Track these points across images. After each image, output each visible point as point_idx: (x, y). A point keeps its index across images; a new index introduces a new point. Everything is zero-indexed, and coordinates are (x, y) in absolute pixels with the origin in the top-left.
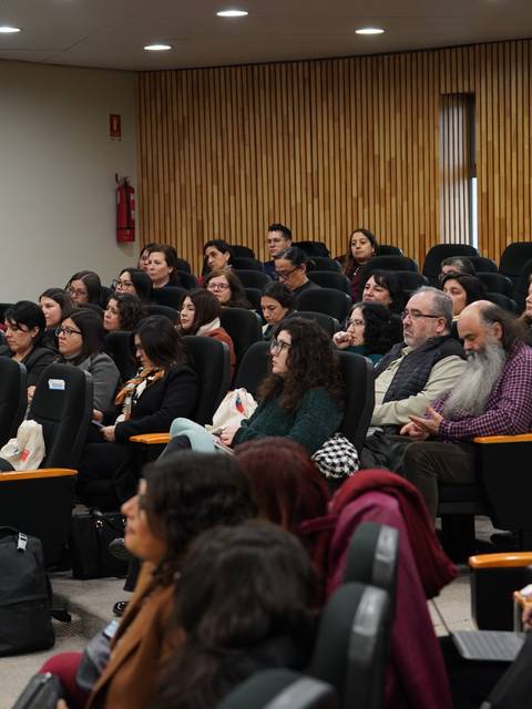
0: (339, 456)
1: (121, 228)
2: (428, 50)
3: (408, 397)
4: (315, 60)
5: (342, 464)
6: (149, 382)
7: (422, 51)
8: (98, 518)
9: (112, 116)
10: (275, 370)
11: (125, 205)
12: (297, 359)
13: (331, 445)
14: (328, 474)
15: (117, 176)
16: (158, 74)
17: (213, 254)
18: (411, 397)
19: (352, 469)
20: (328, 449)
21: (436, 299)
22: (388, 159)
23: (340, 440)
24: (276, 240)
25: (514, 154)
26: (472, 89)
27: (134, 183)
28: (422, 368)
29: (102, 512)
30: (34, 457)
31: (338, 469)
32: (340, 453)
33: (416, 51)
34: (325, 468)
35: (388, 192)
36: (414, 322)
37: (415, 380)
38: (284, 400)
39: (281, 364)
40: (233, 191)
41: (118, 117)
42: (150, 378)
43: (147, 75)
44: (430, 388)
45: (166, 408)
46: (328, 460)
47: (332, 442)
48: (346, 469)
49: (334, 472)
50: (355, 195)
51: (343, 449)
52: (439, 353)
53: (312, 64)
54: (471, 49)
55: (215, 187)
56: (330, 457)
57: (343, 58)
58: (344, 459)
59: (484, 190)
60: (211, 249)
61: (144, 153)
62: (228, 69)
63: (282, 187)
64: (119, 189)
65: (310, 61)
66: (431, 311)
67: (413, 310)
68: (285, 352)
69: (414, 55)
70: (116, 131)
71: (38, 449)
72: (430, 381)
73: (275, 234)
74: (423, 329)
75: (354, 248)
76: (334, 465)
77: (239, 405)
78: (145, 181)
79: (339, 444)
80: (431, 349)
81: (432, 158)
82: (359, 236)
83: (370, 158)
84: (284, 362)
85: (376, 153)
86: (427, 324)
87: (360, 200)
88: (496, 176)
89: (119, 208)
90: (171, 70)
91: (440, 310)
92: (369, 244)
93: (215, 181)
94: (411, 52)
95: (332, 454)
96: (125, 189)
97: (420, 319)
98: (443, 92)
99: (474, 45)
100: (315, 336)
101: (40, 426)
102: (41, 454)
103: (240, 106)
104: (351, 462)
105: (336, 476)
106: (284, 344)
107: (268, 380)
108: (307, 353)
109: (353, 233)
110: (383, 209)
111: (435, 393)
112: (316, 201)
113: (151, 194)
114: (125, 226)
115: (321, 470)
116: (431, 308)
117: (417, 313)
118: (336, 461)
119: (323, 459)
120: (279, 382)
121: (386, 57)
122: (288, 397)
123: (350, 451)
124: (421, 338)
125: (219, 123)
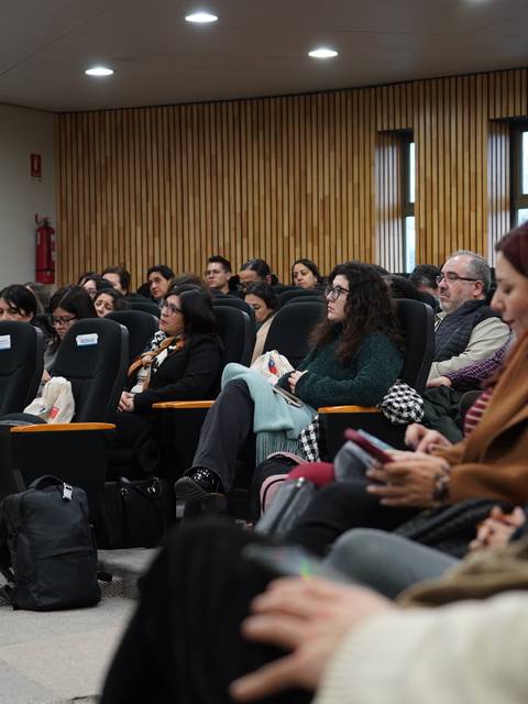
0: (405, 401)
1: (42, 270)
2: (364, 88)
3: (450, 358)
4: (245, 100)
5: (409, 409)
6: (170, 351)
7: (359, 89)
8: (125, 485)
9: (33, 156)
10: (330, 315)
11: (45, 247)
12: (357, 306)
13: (395, 390)
14: (393, 418)
15: (36, 217)
16: (79, 115)
17: (157, 280)
18: (453, 358)
19: (418, 414)
20: (393, 394)
21: (473, 262)
22: (321, 197)
23: (403, 386)
24: (215, 271)
25: (454, 190)
26: (410, 126)
27: (53, 225)
28: (462, 329)
29: (129, 479)
30: (64, 414)
31: (405, 414)
32: (406, 398)
33: (353, 89)
34: (391, 413)
35: (321, 230)
36: (451, 286)
37: (456, 341)
38: (341, 348)
39: (337, 311)
40: (157, 232)
41: (39, 157)
42: (170, 347)
43: (68, 116)
44: (473, 348)
45: (189, 376)
46: (396, 405)
47: (396, 387)
48: (413, 415)
49: (399, 417)
50: (286, 234)
51: (407, 394)
52: (479, 315)
53: (243, 103)
54: (409, 85)
55: (139, 229)
56: (397, 402)
57: (275, 97)
58: (411, 404)
59: (422, 226)
60: (154, 275)
61: (64, 195)
62: (153, 110)
63: (209, 228)
64: (38, 230)
65: (240, 101)
66: (469, 273)
67: (450, 273)
68: (343, 298)
69: (349, 93)
70: (36, 172)
71: (68, 406)
72: (472, 341)
73: (214, 266)
74: (460, 293)
75: (296, 280)
76: (401, 410)
77: (272, 368)
78: (64, 223)
79: (402, 389)
80: (471, 312)
81: (368, 195)
82: (300, 267)
83: (303, 197)
84: (342, 307)
85: (309, 191)
86: (464, 287)
87: (292, 239)
88: (435, 212)
89: (39, 249)
90: (93, 112)
91: (478, 273)
92: (310, 274)
93: (139, 222)
94: (346, 90)
95: (399, 399)
96: (45, 230)
97: (458, 282)
98: (379, 129)
99: (412, 82)
100: (374, 281)
101: (69, 383)
102: (71, 411)
103: (166, 146)
104: (418, 407)
105: (402, 421)
106: (341, 290)
107: (321, 325)
108: (367, 299)
109: (296, 263)
110: (315, 248)
111: (480, 353)
112: (245, 241)
113: (70, 237)
114: (45, 267)
115: (386, 414)
116: (469, 270)
117: (453, 276)
118: (403, 406)
119: (390, 404)
120: (336, 329)
121: (320, 95)
122: (345, 345)
123: (415, 396)
124: (457, 302)
125: (143, 166)
